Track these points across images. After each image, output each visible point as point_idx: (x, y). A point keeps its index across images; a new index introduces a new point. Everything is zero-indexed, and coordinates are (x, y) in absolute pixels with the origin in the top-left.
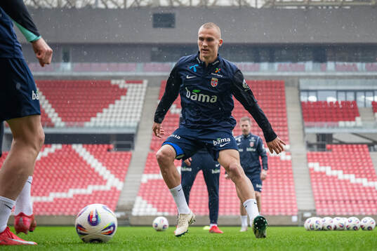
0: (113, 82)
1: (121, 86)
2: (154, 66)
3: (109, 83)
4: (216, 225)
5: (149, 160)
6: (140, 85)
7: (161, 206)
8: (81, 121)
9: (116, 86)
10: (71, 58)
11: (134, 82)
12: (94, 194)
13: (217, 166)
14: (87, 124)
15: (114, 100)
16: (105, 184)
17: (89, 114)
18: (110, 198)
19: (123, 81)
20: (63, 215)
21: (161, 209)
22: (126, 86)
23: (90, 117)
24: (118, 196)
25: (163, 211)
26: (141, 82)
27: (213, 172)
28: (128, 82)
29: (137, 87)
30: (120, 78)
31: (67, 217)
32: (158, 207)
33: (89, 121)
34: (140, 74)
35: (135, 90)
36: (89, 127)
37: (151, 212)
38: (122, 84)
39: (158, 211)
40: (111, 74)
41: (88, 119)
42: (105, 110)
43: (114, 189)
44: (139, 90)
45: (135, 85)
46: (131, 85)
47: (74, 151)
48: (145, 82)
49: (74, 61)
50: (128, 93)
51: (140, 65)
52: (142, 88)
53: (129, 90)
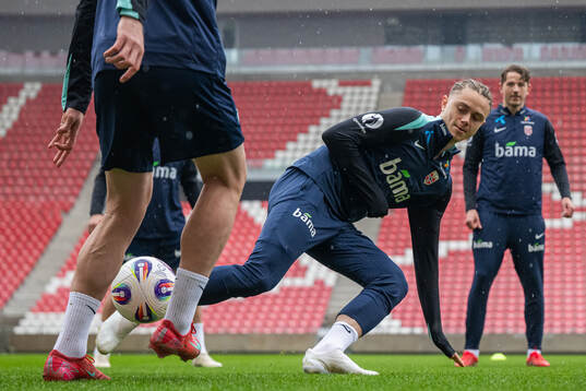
0: (316, 84)
1: (331, 92)
2: (392, 52)
3: (309, 85)
4: (538, 352)
5: (385, 230)
6: (366, 90)
7: (408, 315)
8: (258, 157)
9: (322, 92)
10: (237, 41)
11: (354, 84)
12: (283, 295)
13: (537, 237)
14: (269, 163)
15: (318, 117)
16: (303, 276)
17: (273, 145)
18: (312, 301)
19: (334, 83)
20: (227, 334)
21: (407, 322)
22: (340, 91)
23: (273, 150)
24: (328, 298)
25: (413, 326)
26: (367, 84)
27: (531, 248)
28: (343, 84)
29: (361, 93)
30: (329, 76)
31: (234, 336)
32: (402, 319)
33: (272, 157)
34: (366, 67)
35: (356, 98)
36: (273, 169)
37: (389, 327)
38: (332, 88)
39: (403, 326)
40: (312, 68)
41: (270, 153)
42: (301, 137)
43: (320, 283)
44: (365, 98)
45: (357, 89)
46: (349, 90)
47: (246, 214)
48: (376, 83)
49: (242, 47)
50: (345, 105)
51: (366, 52)
52: (370, 93)
53: (347, 98)
